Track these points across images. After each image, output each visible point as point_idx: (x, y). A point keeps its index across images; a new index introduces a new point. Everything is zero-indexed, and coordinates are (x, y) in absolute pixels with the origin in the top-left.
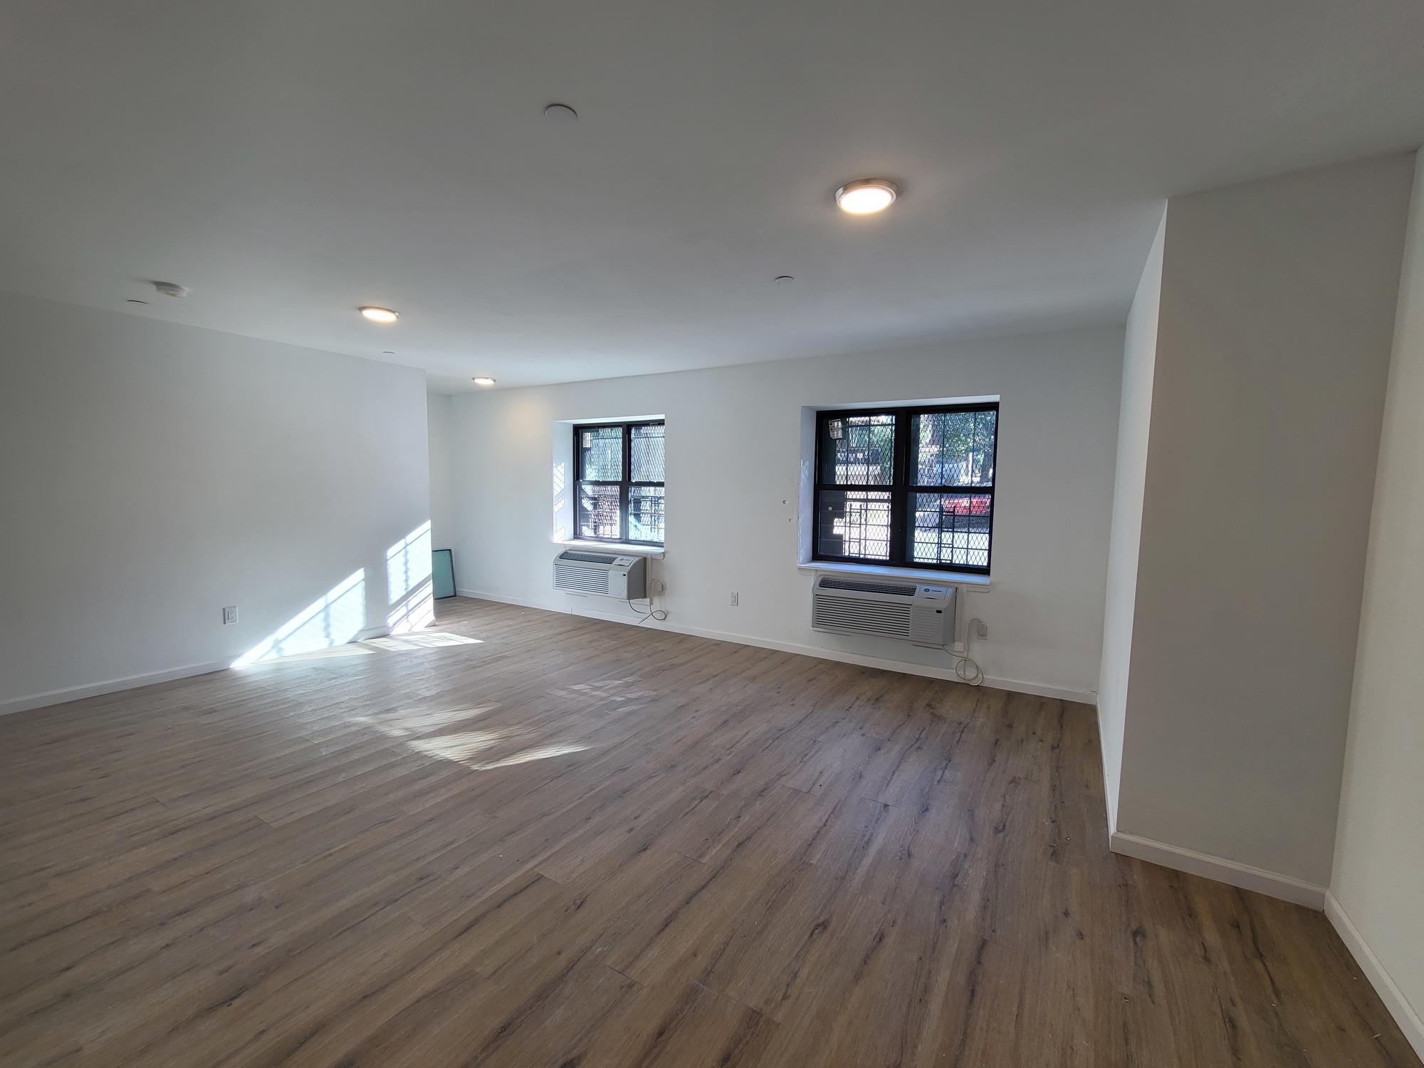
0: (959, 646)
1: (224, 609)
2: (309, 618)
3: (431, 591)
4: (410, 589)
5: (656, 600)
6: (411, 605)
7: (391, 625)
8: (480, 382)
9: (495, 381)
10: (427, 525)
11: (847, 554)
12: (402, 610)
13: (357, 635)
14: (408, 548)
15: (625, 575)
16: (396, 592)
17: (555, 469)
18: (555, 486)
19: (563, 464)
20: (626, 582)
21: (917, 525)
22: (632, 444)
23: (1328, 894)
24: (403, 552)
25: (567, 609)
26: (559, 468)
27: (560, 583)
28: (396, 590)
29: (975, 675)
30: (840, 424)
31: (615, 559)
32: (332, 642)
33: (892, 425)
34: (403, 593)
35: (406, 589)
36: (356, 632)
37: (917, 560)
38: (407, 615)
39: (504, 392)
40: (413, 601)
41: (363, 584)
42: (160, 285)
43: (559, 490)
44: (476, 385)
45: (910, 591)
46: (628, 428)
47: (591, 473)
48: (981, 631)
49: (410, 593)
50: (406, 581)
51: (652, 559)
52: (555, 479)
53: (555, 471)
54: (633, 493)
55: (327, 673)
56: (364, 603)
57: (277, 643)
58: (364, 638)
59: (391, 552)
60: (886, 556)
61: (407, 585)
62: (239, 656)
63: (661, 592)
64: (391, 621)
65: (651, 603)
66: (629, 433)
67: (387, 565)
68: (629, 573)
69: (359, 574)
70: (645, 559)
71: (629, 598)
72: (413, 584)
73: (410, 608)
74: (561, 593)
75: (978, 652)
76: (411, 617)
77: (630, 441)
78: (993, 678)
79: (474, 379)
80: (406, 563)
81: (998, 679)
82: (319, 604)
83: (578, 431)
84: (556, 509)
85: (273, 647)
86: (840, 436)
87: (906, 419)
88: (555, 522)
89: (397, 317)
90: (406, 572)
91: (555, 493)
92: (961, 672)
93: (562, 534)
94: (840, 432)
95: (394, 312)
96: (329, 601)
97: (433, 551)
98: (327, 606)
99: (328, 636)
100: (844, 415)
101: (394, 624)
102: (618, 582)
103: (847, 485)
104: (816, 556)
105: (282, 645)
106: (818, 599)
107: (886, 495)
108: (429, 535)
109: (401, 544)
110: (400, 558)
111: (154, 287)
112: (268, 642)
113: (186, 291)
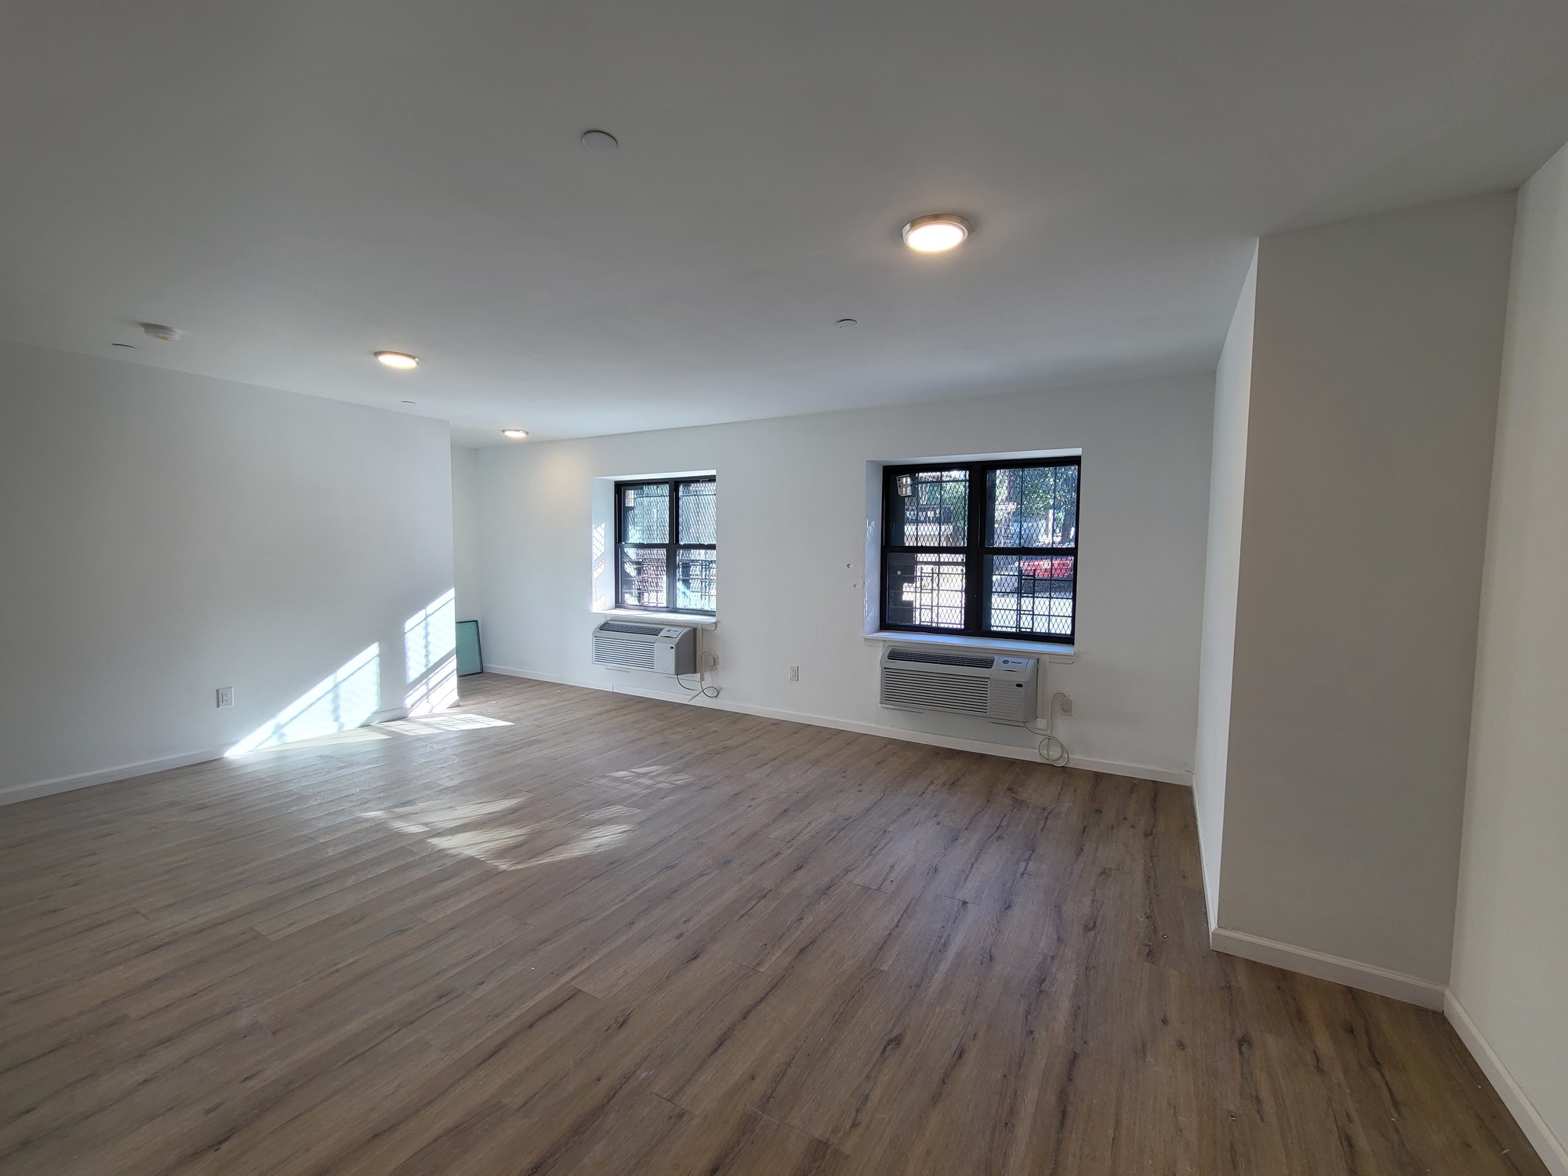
0: (1041, 723)
1: (218, 691)
2: (317, 698)
3: (455, 667)
4: (431, 665)
5: (707, 676)
6: (432, 684)
7: (408, 706)
8: (512, 435)
9: (527, 433)
10: (451, 594)
11: (917, 623)
12: (422, 690)
13: (369, 717)
14: (429, 619)
15: (672, 648)
16: (415, 669)
17: (594, 530)
18: (595, 550)
19: (603, 525)
20: (674, 656)
21: (994, 590)
22: (681, 503)
23: (1448, 993)
24: (423, 624)
25: (607, 686)
26: (599, 529)
27: (600, 657)
28: (415, 667)
29: (1059, 755)
30: (909, 479)
31: (662, 629)
32: (342, 726)
33: (965, 481)
34: (423, 670)
35: (427, 665)
36: (369, 715)
37: (994, 629)
38: (427, 694)
39: (536, 446)
40: (434, 679)
41: (377, 660)
42: (150, 328)
43: (599, 554)
44: (506, 437)
45: (987, 663)
46: (675, 485)
47: (634, 535)
48: (1066, 706)
49: (431, 670)
50: (427, 656)
51: (703, 630)
52: (595, 542)
53: (595, 533)
54: (681, 556)
55: (336, 761)
56: (379, 682)
57: (278, 728)
58: (378, 721)
59: (409, 624)
60: (961, 624)
61: (428, 661)
62: (235, 743)
63: (712, 666)
64: (409, 702)
65: (702, 679)
66: (677, 491)
67: (404, 639)
68: (677, 645)
69: (374, 649)
70: (695, 630)
71: (678, 672)
72: (434, 659)
73: (430, 686)
74: (601, 668)
75: (1064, 730)
76: (433, 697)
77: (678, 499)
78: (1080, 758)
79: (503, 431)
80: (426, 637)
81: (1083, 759)
82: (328, 683)
83: (620, 488)
84: (595, 575)
85: (273, 733)
86: (909, 493)
87: (980, 475)
88: (594, 589)
89: (418, 363)
90: (426, 647)
91: (595, 558)
92: (1044, 752)
93: (602, 602)
94: (909, 489)
95: (414, 358)
96: (339, 680)
97: (457, 623)
98: (336, 686)
99: (337, 719)
100: (912, 470)
101: (413, 705)
102: (665, 655)
103: (917, 547)
104: (885, 625)
105: (285, 730)
106: (888, 675)
107: (960, 558)
108: (452, 605)
109: (420, 615)
110: (420, 630)
111: (142, 330)
112: (268, 727)
113: (178, 334)
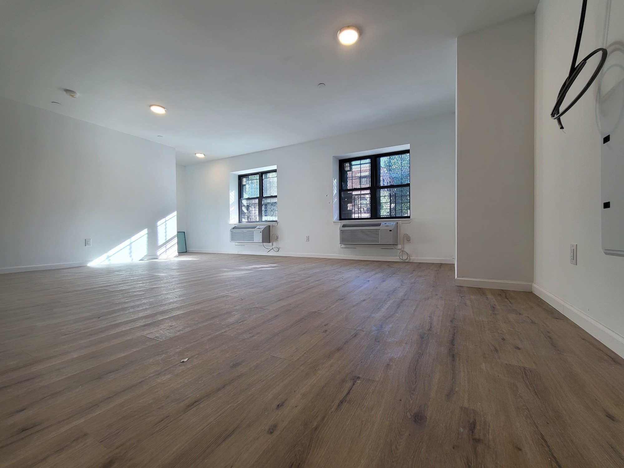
0: (400, 247)
1: (85, 240)
2: (123, 247)
3: (177, 242)
4: (167, 240)
5: (274, 243)
6: (168, 247)
7: (158, 255)
8: (200, 156)
9: (205, 155)
10: (175, 213)
11: (354, 217)
12: (163, 249)
13: (143, 257)
14: (167, 222)
15: (261, 232)
16: (161, 241)
17: (230, 193)
18: (231, 200)
19: (234, 191)
20: (261, 235)
22: (263, 181)
24: (165, 223)
25: (236, 252)
26: (232, 192)
27: (233, 238)
29: (406, 258)
30: (348, 164)
31: (257, 227)
32: (132, 259)
33: (369, 163)
34: (165, 241)
35: (166, 240)
36: (143, 256)
37: (382, 217)
38: (166, 251)
39: (209, 162)
40: (169, 245)
41: (146, 236)
42: (67, 91)
43: (232, 202)
44: (197, 158)
45: (379, 225)
46: (261, 174)
47: (245, 196)
48: (408, 240)
49: (167, 242)
50: (166, 236)
51: (272, 226)
52: (230, 197)
53: (230, 194)
54: (264, 201)
55: (130, 268)
56: (147, 244)
57: (108, 257)
58: (147, 259)
59: (159, 223)
60: (369, 216)
61: (166, 238)
62: (92, 261)
63: (276, 239)
64: (159, 253)
65: (272, 245)
66: (262, 177)
67: (157, 228)
68: (263, 231)
69: (145, 231)
70: (269, 226)
71: (263, 242)
72: (168, 238)
73: (167, 248)
74: (233, 243)
75: (408, 248)
76: (168, 251)
78: (414, 258)
79: (195, 154)
80: (166, 228)
82: (127, 242)
83: (240, 177)
84: (231, 210)
85: (107, 259)
87: (375, 160)
88: (230, 215)
89: (166, 111)
90: (166, 232)
91: (231, 203)
92: (401, 257)
93: (234, 219)
94: (349, 168)
95: (164, 108)
96: (132, 241)
97: (178, 232)
98: (131, 243)
99: (131, 256)
100: (350, 160)
101: (160, 255)
102: (258, 237)
103: (352, 189)
104: (341, 219)
105: (110, 258)
106: (342, 232)
107: (368, 192)
108: (176, 218)
109: (164, 220)
110: (163, 225)
112: (104, 256)
